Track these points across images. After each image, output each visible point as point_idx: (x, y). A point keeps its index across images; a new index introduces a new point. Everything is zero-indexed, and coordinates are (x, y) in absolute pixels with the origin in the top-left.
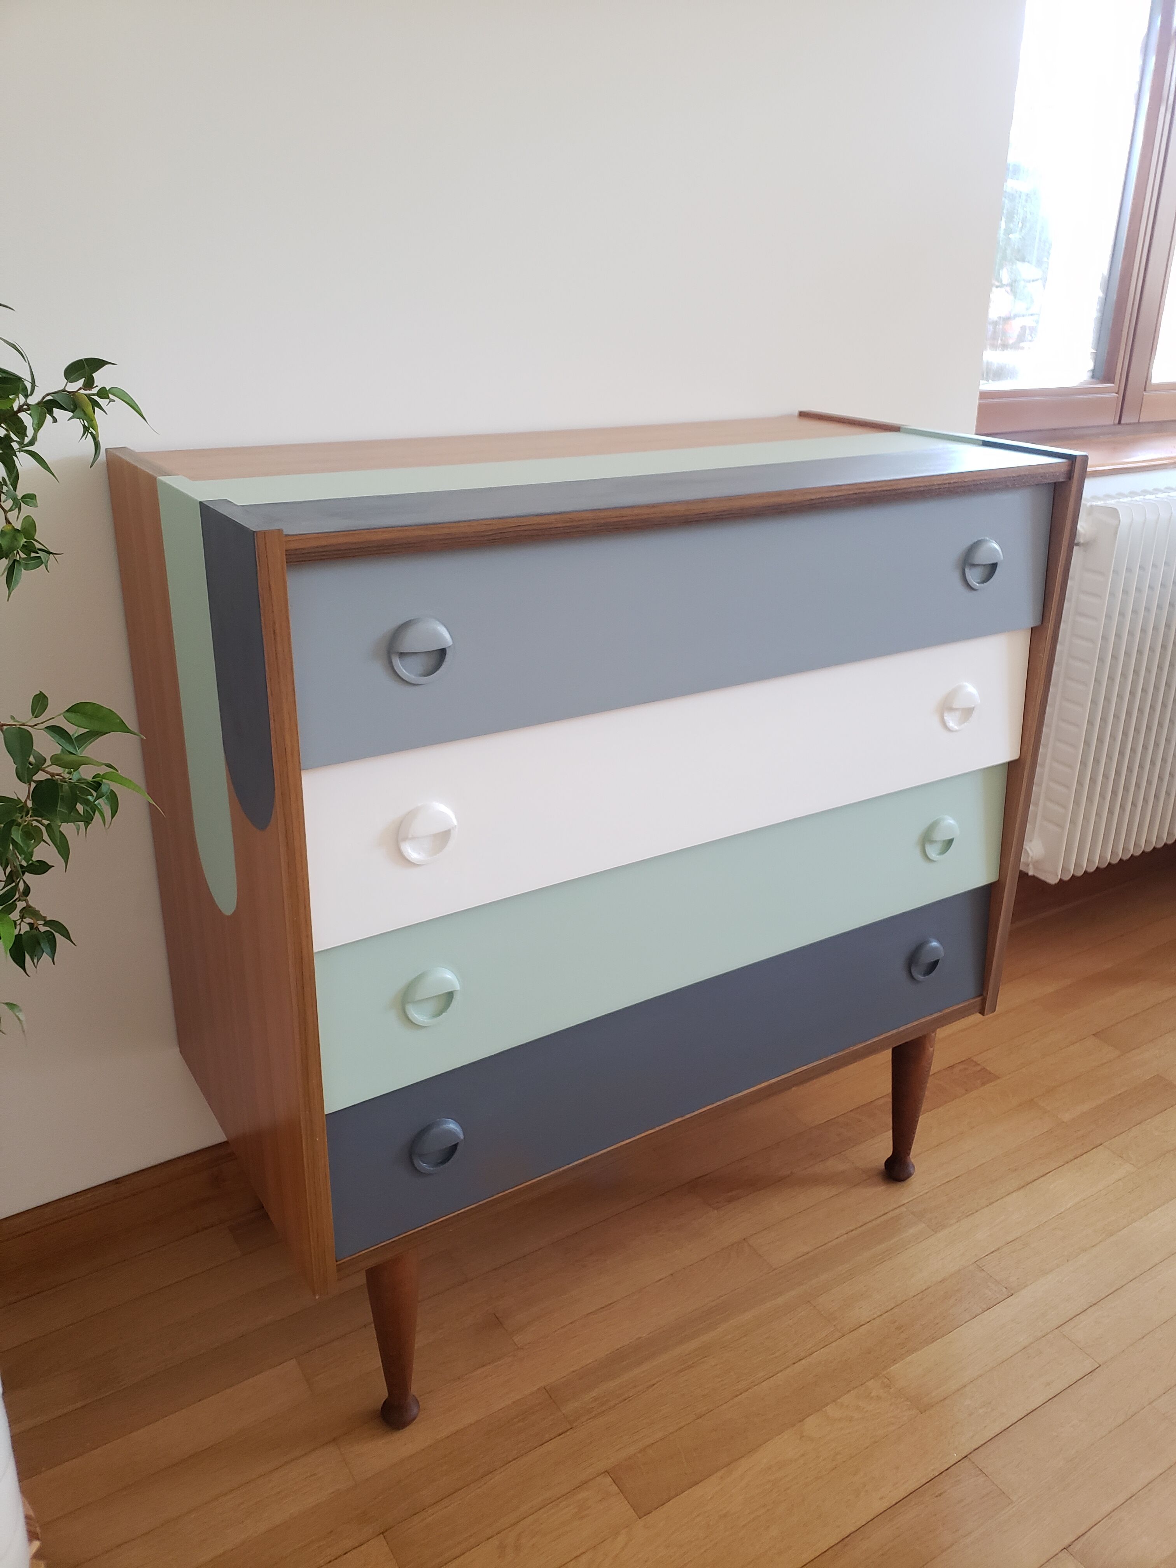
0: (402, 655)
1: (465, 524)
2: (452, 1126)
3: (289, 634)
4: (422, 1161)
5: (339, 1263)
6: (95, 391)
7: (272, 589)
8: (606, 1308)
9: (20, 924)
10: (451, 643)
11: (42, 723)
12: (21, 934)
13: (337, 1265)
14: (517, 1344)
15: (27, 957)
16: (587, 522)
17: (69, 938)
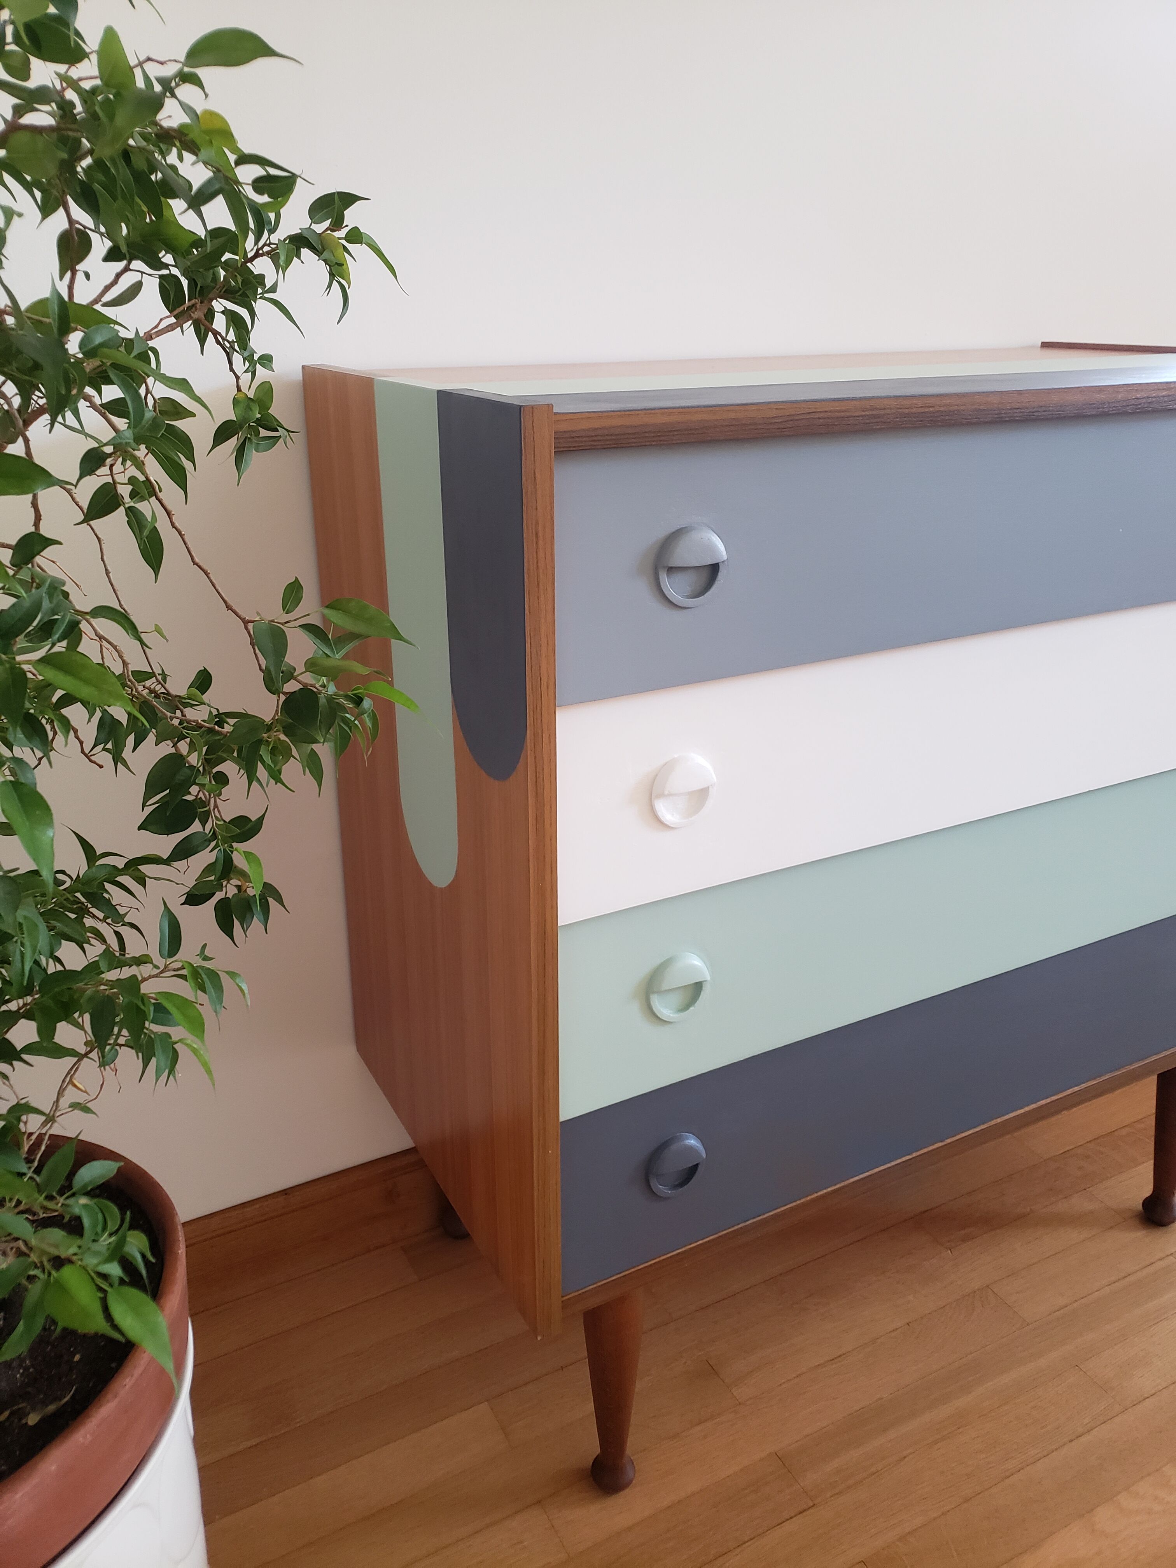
0: (671, 570)
1: (754, 408)
2: (692, 1141)
3: (553, 537)
4: (658, 1182)
5: (564, 1298)
6: (342, 233)
7: (538, 481)
8: (836, 1360)
9: (226, 886)
10: (725, 557)
11: (295, 620)
12: (228, 898)
13: (562, 1302)
14: (738, 1398)
15: (236, 923)
16: (888, 411)
17: (282, 904)
